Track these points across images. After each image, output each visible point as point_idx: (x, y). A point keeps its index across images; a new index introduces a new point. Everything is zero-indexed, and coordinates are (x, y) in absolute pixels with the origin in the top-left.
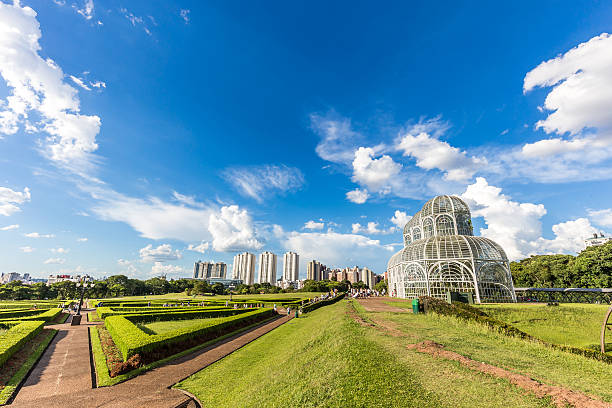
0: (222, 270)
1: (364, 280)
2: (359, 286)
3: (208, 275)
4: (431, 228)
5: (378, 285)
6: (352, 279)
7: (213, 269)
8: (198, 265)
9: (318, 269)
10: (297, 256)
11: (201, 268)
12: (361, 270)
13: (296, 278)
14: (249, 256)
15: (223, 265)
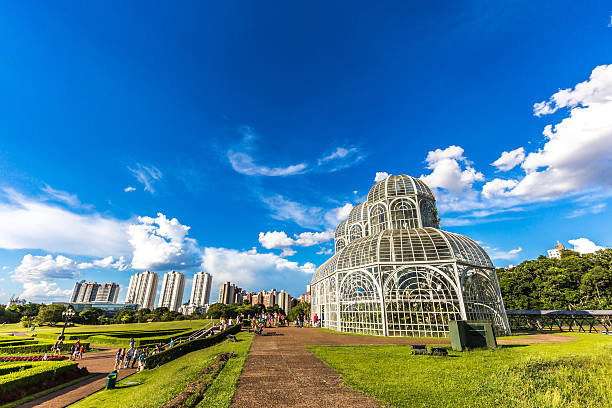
0: (112, 291)
1: (280, 303)
2: (274, 309)
3: (92, 298)
4: (382, 218)
5: (295, 309)
6: (267, 303)
7: (100, 292)
8: (79, 285)
9: (233, 292)
10: (210, 278)
11: (82, 289)
12: (278, 293)
13: (206, 301)
14: (151, 276)
15: (114, 287)
